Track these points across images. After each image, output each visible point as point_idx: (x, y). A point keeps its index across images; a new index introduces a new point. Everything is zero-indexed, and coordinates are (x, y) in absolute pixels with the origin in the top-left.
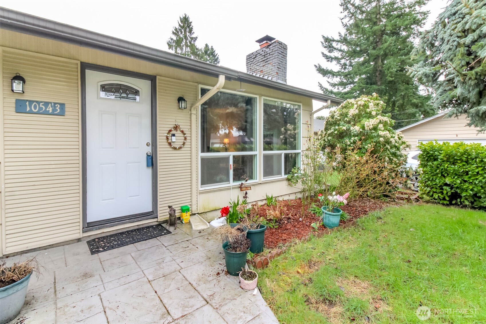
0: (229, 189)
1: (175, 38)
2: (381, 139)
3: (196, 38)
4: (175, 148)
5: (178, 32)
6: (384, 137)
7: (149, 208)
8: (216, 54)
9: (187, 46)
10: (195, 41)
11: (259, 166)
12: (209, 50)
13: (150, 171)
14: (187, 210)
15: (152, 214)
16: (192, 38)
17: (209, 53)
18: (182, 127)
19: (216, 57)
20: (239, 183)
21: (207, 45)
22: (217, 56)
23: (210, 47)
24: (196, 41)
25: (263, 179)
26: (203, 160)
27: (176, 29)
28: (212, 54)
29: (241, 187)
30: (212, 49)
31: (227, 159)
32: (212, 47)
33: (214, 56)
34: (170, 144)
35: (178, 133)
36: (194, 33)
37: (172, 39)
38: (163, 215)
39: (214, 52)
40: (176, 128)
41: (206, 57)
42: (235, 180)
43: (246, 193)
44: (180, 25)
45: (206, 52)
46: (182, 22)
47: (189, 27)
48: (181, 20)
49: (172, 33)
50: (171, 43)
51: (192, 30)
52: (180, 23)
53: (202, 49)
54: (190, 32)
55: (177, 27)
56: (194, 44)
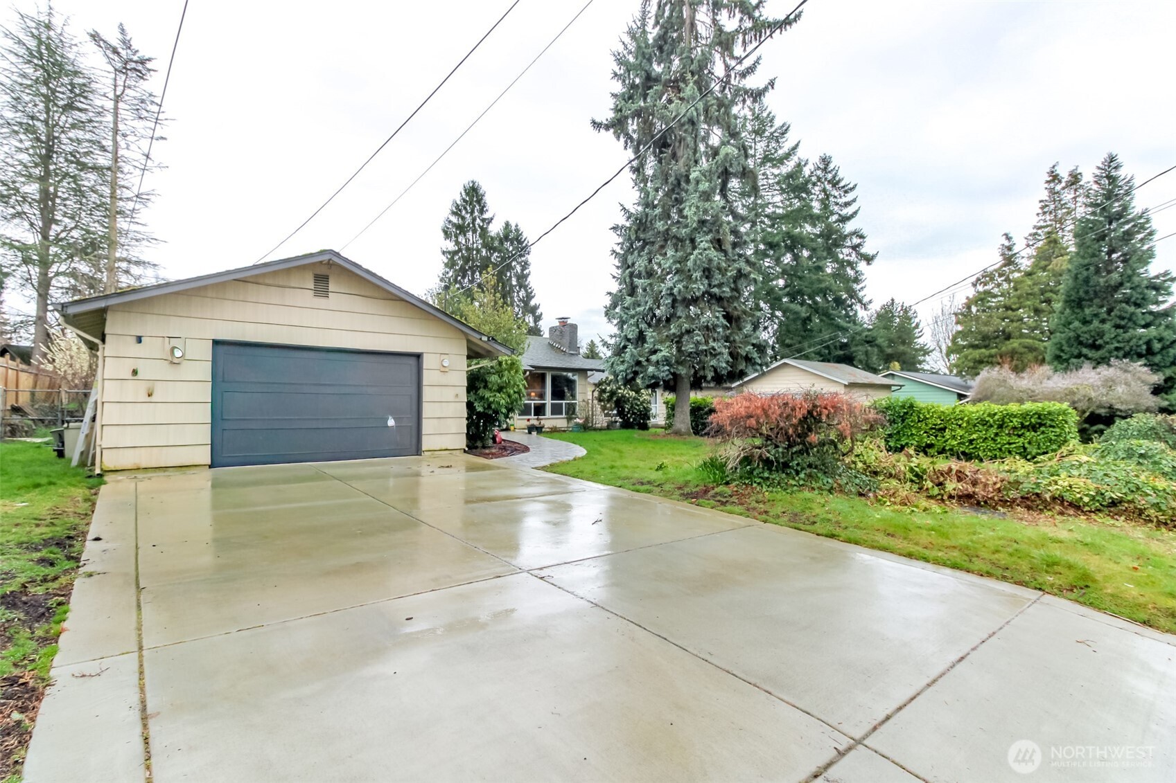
1: (454, 219)
5: (460, 210)
8: (523, 240)
9: (474, 231)
10: (489, 223)
11: (548, 409)
12: (511, 232)
16: (483, 220)
17: (512, 238)
19: (524, 245)
20: (537, 416)
21: (507, 224)
22: (526, 242)
23: (513, 228)
25: (551, 416)
27: (457, 207)
28: (517, 240)
29: (538, 419)
30: (517, 230)
32: (517, 226)
33: (520, 242)
36: (487, 210)
37: (450, 222)
39: (521, 234)
41: (507, 245)
42: (535, 414)
43: (540, 421)
44: (464, 200)
45: (506, 238)
46: (467, 194)
47: (479, 202)
48: (465, 190)
49: (450, 212)
50: (448, 228)
51: (484, 206)
52: (464, 196)
53: (498, 234)
54: (482, 211)
55: (459, 202)
56: (486, 228)
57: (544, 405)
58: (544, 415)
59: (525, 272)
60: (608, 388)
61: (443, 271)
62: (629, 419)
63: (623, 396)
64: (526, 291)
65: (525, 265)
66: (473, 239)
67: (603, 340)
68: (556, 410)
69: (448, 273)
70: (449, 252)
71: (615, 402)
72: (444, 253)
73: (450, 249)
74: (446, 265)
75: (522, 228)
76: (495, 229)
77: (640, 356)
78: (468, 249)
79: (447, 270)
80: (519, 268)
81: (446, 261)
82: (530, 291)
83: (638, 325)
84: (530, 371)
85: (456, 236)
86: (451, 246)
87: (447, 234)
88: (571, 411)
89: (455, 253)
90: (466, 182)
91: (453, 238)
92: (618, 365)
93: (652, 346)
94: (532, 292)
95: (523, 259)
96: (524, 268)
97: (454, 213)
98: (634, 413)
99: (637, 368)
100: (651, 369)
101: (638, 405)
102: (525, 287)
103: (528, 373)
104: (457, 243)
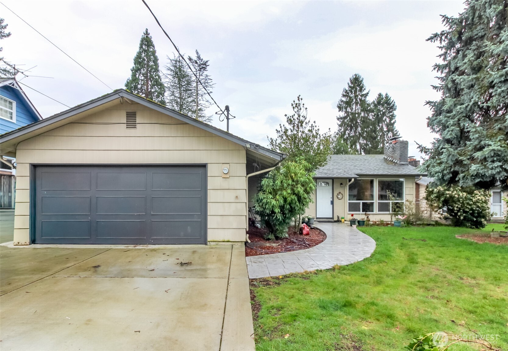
0: (360, 214)
1: (344, 99)
2: (448, 196)
3: (367, 95)
4: (339, 199)
5: (348, 93)
6: (448, 194)
7: (331, 217)
8: (391, 102)
9: (357, 103)
10: (365, 97)
11: (376, 207)
12: (383, 99)
13: (331, 206)
14: (343, 218)
15: (333, 218)
16: (362, 96)
17: (383, 103)
18: (342, 193)
19: (392, 105)
20: (364, 213)
21: (380, 95)
22: (393, 103)
23: (384, 96)
24: (367, 97)
25: (378, 213)
26: (349, 203)
27: (346, 92)
28: (386, 103)
29: (366, 214)
30: (387, 97)
31: (359, 203)
32: (387, 94)
33: (389, 104)
34: (338, 198)
35: (340, 195)
36: (365, 89)
37: (342, 101)
38: (336, 219)
39: (390, 99)
40: (340, 193)
41: (380, 107)
42: (363, 211)
43: (368, 217)
44: (350, 87)
45: (379, 103)
46: (352, 83)
47: (359, 85)
48: (351, 81)
49: (342, 95)
50: (341, 105)
51: (362, 87)
52: (350, 85)
53: (374, 102)
54: (361, 90)
55: (347, 89)
56: (365, 100)
57: (372, 204)
58: (372, 211)
59: (392, 122)
60: (435, 190)
61: (338, 129)
62: (459, 217)
63: (452, 197)
64: (393, 133)
65: (392, 117)
66: (356, 108)
67: (420, 147)
68: (383, 208)
69: (341, 130)
70: (341, 118)
71: (443, 201)
72: (338, 119)
73: (341, 116)
74: (340, 126)
75: (390, 95)
76: (371, 99)
77: (461, 155)
78: (352, 114)
79: (340, 128)
80: (388, 120)
81: (339, 123)
82: (395, 132)
83: (459, 124)
84: (355, 179)
85: (346, 108)
86: (342, 114)
87: (340, 108)
88: (398, 208)
89: (345, 118)
90: (351, 76)
91: (344, 110)
92: (434, 166)
93: (476, 143)
94: (396, 133)
95: (391, 114)
96: (391, 119)
97: (344, 96)
98: (465, 212)
99: (457, 168)
100: (474, 167)
101: (470, 205)
102: (392, 130)
103: (353, 180)
104: (346, 112)
